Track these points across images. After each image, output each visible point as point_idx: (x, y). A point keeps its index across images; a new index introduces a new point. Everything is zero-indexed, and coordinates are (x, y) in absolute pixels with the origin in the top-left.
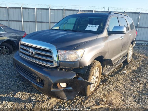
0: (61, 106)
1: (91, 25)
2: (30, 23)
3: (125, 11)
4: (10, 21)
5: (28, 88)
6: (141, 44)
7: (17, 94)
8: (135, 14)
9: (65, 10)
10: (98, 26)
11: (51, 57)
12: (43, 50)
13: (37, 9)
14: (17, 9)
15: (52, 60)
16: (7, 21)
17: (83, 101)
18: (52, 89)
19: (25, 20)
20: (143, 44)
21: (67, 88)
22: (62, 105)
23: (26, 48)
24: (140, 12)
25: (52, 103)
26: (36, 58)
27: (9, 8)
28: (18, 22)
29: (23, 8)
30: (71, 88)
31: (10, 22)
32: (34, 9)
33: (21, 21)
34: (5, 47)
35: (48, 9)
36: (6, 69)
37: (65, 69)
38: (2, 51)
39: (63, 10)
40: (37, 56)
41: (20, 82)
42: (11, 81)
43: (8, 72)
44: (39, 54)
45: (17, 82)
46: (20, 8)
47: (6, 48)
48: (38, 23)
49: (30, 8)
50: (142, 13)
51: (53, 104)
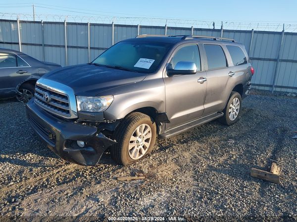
0: (79, 173)
1: (144, 59)
2: (79, 49)
3: (253, 30)
4: (45, 45)
5: (44, 150)
6: (285, 94)
7: (26, 155)
8: (273, 35)
9: (141, 27)
10: (154, 60)
11: (67, 105)
12: (60, 95)
13: (91, 25)
14: (57, 25)
15: (68, 109)
16: (41, 45)
17: (113, 171)
18: (65, 148)
19: (71, 45)
20: (288, 93)
21: (85, 149)
22: (81, 173)
23: (41, 91)
24: (283, 31)
25: (69, 169)
26: (52, 107)
27: (45, 23)
28: (58, 49)
29: (68, 24)
30: (92, 150)
31: (46, 48)
32: (86, 24)
33: (64, 47)
34: (26, 91)
35: (111, 25)
36: (22, 123)
37: (88, 123)
38: (23, 97)
39: (136, 26)
40: (52, 103)
41: (35, 142)
42: (23, 140)
43: (23, 127)
44: (55, 101)
45: (31, 141)
46: (63, 23)
47: (28, 93)
48: (93, 50)
49: (79, 24)
50: (287, 34)
51: (70, 171)
